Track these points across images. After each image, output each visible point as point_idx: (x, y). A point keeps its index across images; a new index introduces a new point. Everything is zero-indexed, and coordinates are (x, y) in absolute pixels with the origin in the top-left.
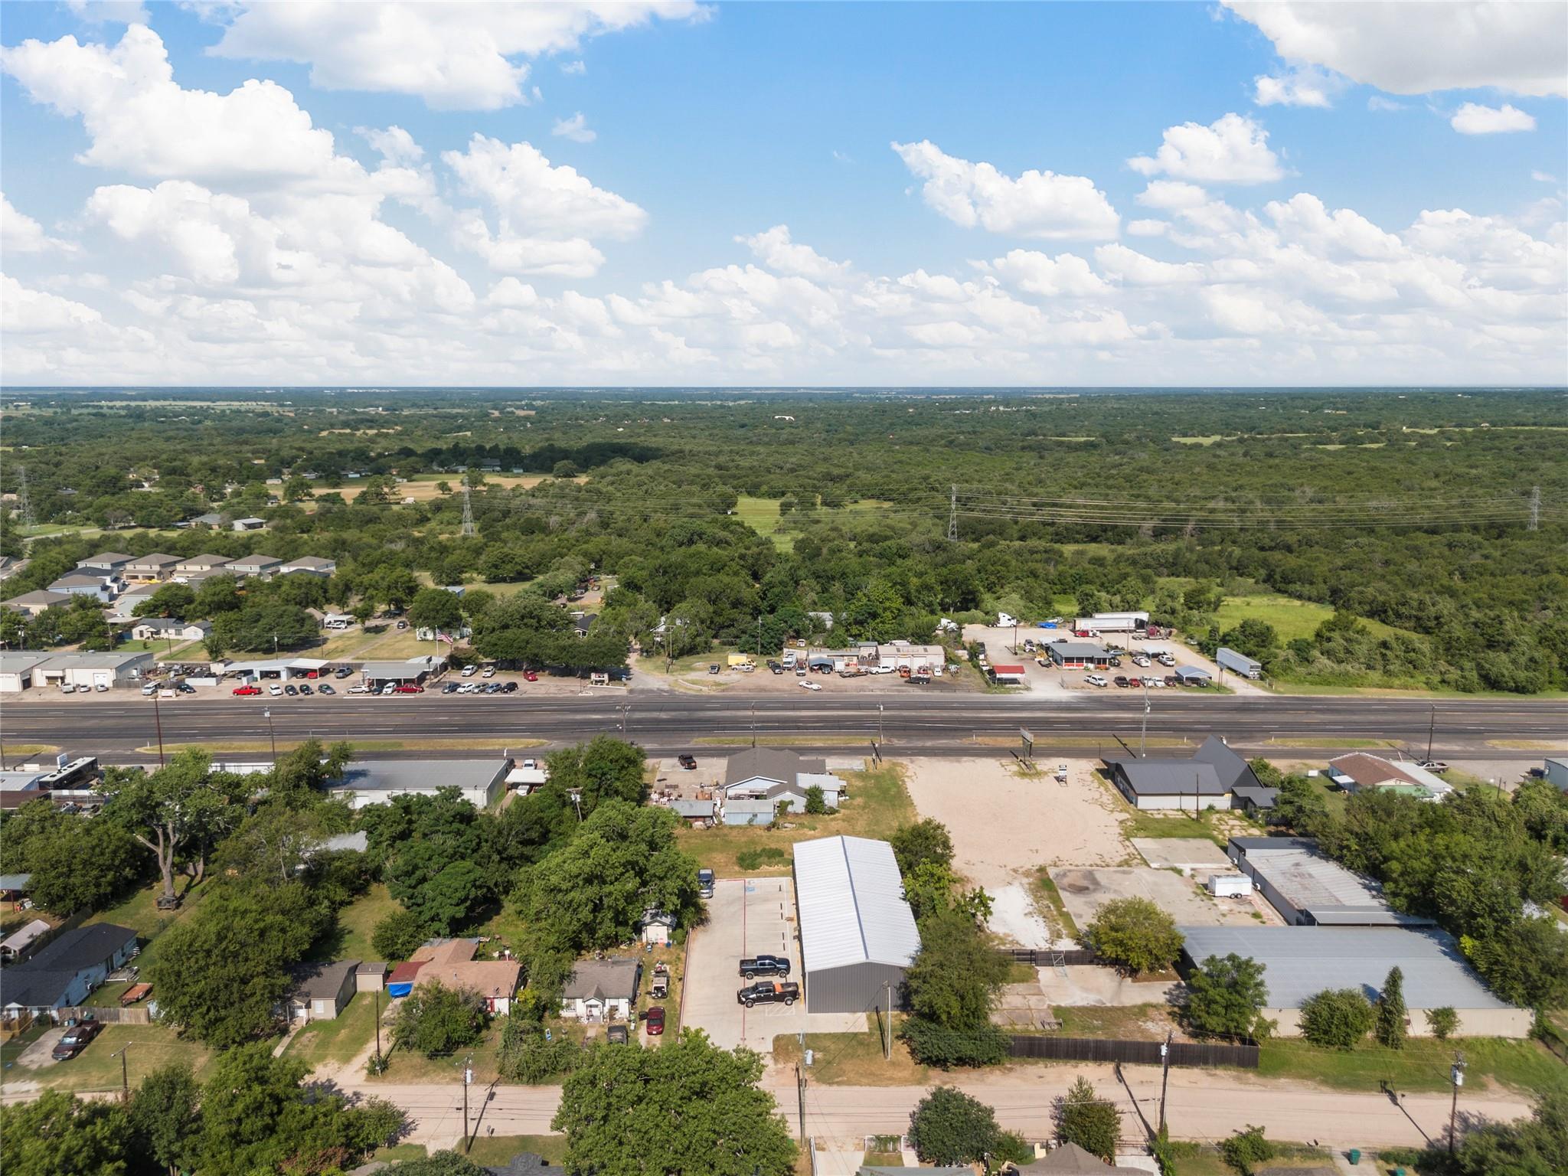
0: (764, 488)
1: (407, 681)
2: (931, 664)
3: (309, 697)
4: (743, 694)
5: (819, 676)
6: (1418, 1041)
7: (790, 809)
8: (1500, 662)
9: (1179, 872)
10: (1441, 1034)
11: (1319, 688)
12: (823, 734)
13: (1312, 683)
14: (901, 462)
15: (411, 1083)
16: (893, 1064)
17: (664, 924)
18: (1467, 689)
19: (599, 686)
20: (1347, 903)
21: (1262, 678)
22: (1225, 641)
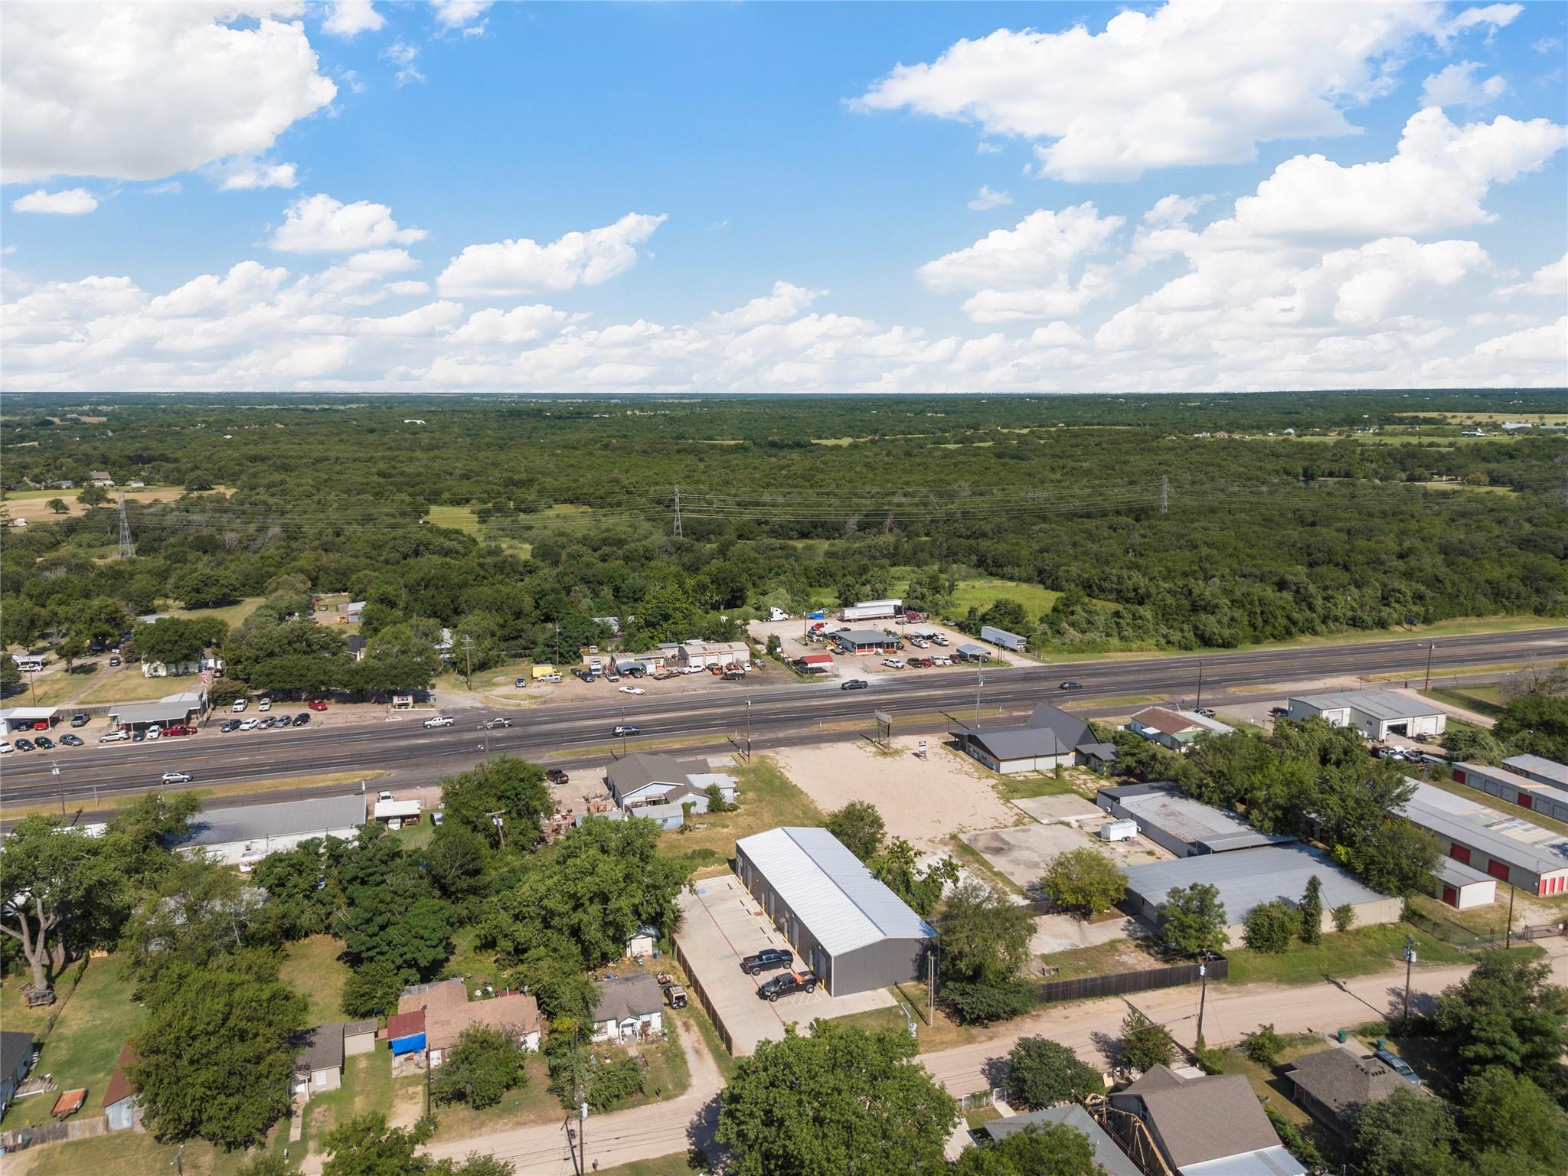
0: (446, 495)
1: (172, 723)
2: (738, 660)
3: (52, 750)
4: (568, 704)
5: (632, 680)
6: (1330, 935)
7: (693, 810)
8: (1210, 623)
9: (1068, 825)
10: (1341, 928)
11: (1076, 656)
12: (675, 736)
13: (1069, 652)
14: (572, 466)
15: (472, 1137)
16: (937, 1029)
17: (649, 936)
18: (1187, 648)
19: (403, 709)
20: (1222, 832)
21: (1027, 650)
22: (984, 619)
